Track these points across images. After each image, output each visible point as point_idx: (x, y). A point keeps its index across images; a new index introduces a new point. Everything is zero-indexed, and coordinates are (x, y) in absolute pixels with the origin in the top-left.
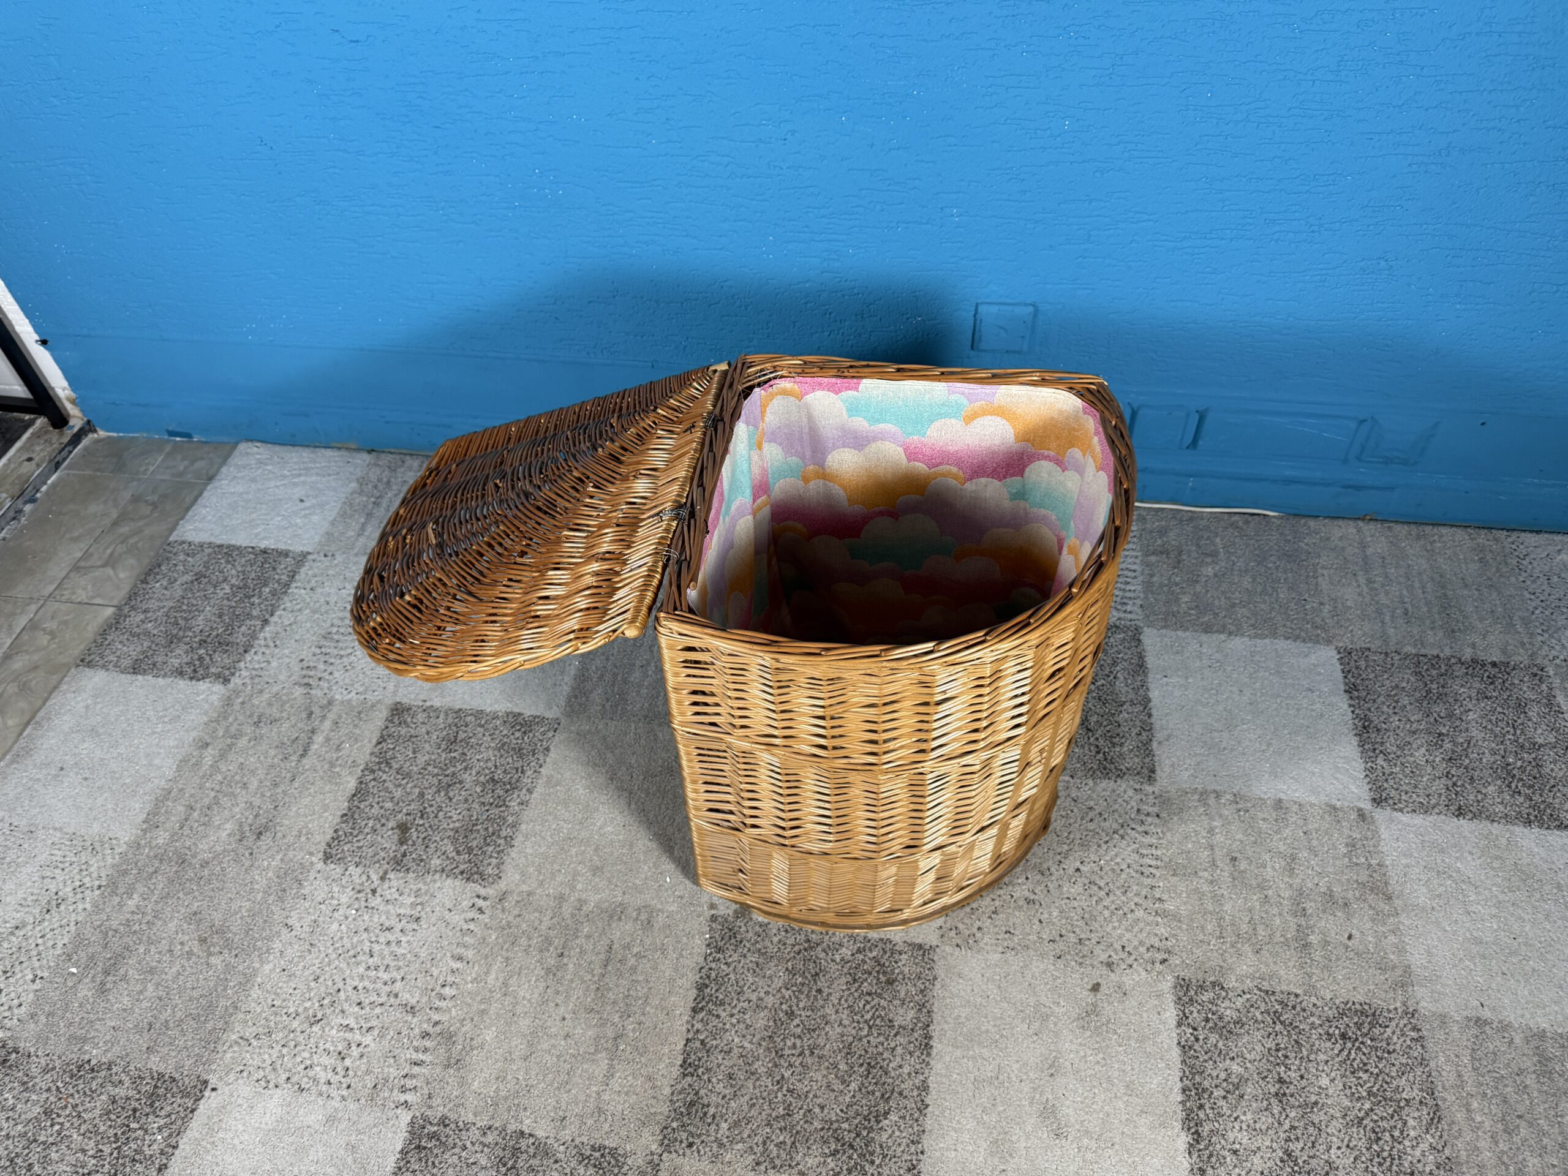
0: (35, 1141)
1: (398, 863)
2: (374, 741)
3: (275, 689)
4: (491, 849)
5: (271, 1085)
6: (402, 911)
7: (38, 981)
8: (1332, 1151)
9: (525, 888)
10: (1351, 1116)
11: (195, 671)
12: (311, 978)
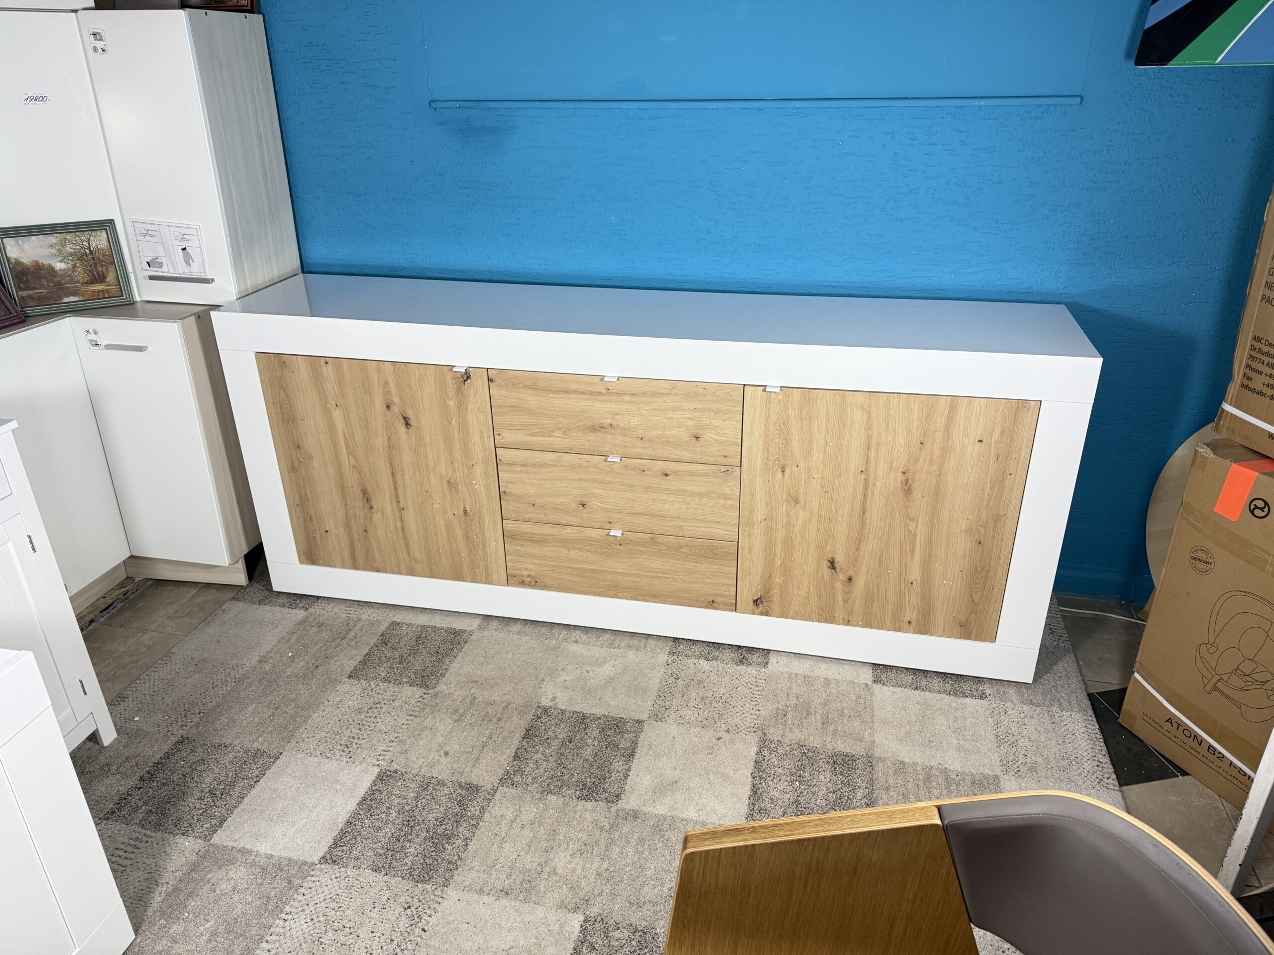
0: (196, 769)
1: (386, 680)
2: (379, 635)
3: (331, 614)
4: (433, 677)
5: (313, 755)
6: (386, 697)
7: (202, 715)
8: (819, 800)
9: (447, 691)
10: (831, 789)
11: (291, 605)
12: (337, 720)
